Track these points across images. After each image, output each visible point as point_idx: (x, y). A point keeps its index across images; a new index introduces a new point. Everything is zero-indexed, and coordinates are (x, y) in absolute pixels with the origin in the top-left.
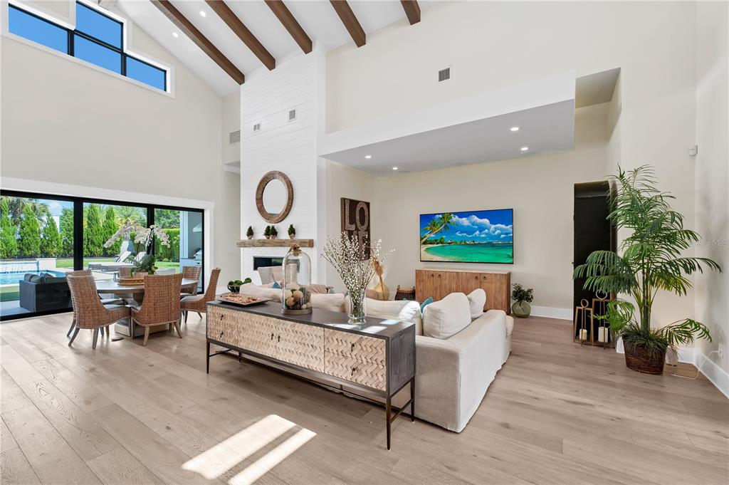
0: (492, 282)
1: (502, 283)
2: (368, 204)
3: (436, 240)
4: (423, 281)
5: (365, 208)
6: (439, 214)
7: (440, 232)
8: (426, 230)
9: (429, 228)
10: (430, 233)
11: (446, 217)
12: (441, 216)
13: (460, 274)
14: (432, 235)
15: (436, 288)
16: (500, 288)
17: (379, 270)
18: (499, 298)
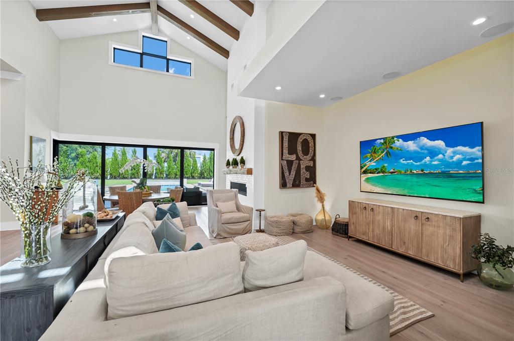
0: (439, 227)
1: (454, 230)
2: (313, 136)
3: (376, 169)
4: (355, 213)
5: (310, 139)
6: (381, 139)
7: (382, 159)
8: (366, 158)
9: (369, 155)
10: (370, 161)
11: (388, 142)
12: (382, 141)
13: (396, 210)
14: (373, 164)
15: (368, 224)
16: (451, 237)
17: (321, 199)
18: (450, 251)
